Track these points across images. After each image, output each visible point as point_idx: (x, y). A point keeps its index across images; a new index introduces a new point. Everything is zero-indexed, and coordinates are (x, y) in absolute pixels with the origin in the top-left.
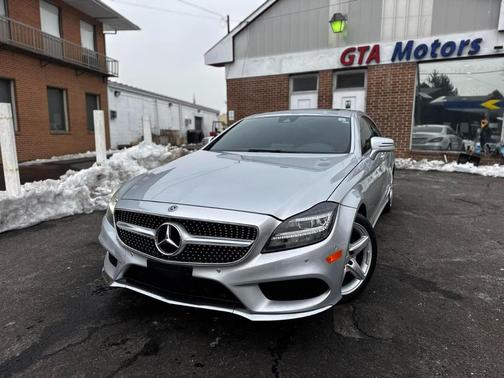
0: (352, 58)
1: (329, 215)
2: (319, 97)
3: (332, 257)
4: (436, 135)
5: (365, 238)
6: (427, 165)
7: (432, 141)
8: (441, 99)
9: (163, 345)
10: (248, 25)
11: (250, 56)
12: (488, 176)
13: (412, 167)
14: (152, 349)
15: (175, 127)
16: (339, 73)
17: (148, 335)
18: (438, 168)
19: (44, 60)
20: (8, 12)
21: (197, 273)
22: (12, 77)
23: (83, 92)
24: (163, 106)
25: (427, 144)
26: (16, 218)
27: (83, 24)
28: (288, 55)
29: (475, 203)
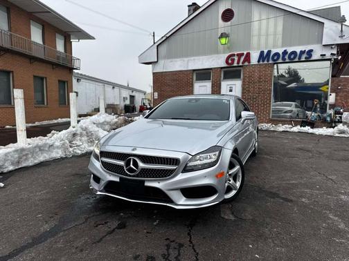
0: (233, 60)
1: (217, 153)
2: (212, 84)
3: (219, 175)
4: (289, 108)
5: (238, 167)
6: (281, 128)
7: (286, 112)
8: (293, 85)
9: (128, 224)
10: (167, 39)
11: (168, 58)
12: (320, 135)
13: (272, 129)
14: (122, 226)
15: (117, 103)
16: (225, 69)
17: (119, 220)
18: (288, 130)
19: (33, 59)
20: (10, 28)
21: (147, 184)
22: (11, 70)
23: (57, 79)
24: (109, 88)
25: (283, 114)
26: (26, 159)
27: (57, 35)
28: (192, 58)
29: (308, 151)
